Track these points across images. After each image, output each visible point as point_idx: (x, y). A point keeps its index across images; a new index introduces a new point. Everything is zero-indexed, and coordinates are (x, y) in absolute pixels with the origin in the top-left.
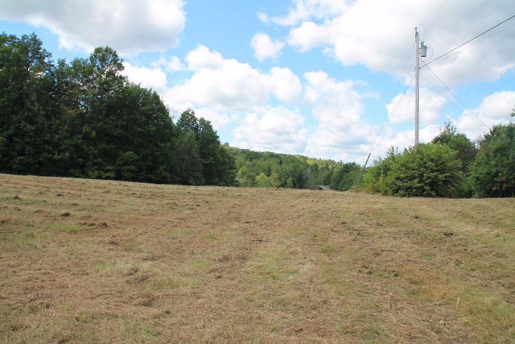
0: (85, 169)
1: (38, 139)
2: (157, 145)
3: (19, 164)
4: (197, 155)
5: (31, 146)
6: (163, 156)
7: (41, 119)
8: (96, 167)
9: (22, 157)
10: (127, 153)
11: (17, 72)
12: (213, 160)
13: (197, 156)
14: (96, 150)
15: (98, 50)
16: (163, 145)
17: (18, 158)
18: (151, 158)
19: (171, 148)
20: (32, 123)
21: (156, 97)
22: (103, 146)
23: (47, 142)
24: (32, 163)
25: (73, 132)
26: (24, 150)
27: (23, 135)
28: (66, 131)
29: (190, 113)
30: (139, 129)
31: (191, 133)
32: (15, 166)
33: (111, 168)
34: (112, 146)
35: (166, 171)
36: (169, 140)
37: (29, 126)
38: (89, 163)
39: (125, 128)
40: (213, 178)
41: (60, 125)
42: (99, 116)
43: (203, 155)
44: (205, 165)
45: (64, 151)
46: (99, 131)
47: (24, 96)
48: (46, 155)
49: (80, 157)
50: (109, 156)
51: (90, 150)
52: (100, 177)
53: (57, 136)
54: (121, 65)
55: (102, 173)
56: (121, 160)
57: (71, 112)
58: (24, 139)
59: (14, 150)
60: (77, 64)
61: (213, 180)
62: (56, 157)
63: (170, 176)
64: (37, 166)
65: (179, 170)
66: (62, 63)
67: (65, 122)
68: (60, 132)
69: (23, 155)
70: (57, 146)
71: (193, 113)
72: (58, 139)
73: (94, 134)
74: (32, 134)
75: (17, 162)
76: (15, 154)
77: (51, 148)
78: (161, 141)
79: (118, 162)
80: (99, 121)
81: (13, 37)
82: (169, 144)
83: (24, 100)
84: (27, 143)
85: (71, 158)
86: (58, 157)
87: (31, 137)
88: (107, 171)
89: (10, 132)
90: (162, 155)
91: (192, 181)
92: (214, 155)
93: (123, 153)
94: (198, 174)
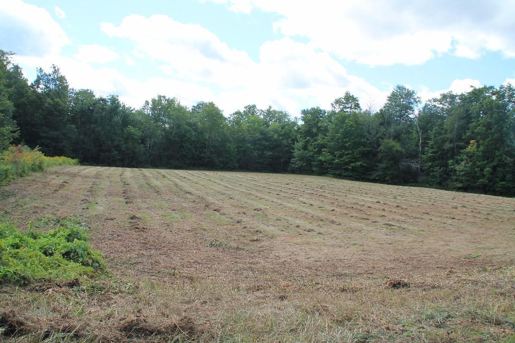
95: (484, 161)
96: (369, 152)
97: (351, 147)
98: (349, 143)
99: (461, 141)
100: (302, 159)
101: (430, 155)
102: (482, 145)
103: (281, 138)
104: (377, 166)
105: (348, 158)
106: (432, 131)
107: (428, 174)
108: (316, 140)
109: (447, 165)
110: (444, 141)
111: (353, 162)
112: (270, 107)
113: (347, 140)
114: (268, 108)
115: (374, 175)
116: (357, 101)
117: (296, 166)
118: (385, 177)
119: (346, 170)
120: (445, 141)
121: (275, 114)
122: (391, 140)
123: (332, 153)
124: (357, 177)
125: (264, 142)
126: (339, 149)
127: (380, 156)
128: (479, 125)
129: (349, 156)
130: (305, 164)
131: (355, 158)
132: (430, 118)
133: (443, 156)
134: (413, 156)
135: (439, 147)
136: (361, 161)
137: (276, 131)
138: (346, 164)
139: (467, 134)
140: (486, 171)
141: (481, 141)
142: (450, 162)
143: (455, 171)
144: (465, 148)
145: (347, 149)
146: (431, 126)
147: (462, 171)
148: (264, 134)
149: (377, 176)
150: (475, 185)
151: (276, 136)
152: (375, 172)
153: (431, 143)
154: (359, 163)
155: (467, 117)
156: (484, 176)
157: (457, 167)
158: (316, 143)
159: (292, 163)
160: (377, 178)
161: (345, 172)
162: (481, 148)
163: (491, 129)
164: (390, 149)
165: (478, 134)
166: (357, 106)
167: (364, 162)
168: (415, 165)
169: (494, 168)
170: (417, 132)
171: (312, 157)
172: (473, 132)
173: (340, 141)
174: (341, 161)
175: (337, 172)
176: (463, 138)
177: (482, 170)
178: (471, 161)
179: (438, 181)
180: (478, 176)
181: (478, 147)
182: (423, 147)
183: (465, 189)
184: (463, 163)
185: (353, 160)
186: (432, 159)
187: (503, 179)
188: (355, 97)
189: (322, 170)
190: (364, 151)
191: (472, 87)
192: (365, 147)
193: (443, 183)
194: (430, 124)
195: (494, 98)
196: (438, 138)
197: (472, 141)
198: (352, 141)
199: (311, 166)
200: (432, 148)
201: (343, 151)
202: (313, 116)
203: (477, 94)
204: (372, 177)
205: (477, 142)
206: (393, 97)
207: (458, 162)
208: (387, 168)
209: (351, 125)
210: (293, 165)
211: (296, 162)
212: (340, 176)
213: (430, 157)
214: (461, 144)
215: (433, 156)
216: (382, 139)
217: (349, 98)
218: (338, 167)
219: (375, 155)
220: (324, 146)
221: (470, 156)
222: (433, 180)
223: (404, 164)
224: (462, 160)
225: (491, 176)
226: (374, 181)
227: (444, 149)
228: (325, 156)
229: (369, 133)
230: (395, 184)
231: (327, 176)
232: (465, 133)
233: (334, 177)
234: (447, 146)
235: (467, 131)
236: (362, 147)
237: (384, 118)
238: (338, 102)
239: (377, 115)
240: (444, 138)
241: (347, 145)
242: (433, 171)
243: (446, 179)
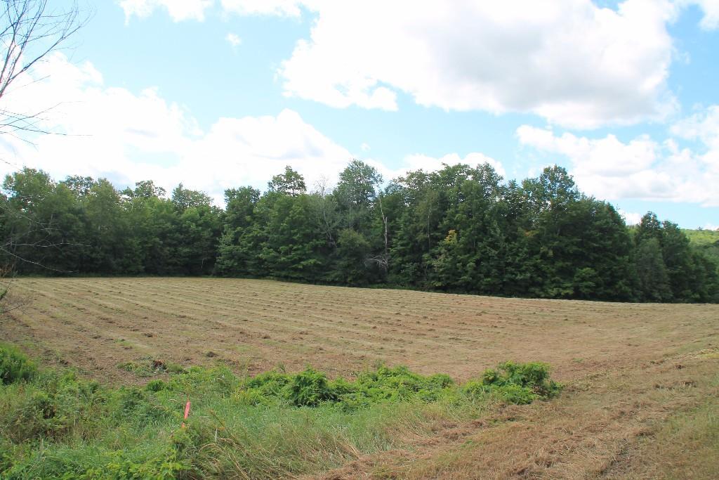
0: (544, 287)
1: (502, 262)
2: (614, 259)
3: (486, 285)
5: (495, 268)
6: (622, 270)
7: (502, 244)
8: (554, 285)
9: (489, 279)
10: (584, 270)
12: (681, 269)
13: (662, 266)
14: (553, 268)
15: (547, 170)
16: (621, 258)
17: (485, 280)
18: (609, 273)
19: (630, 261)
20: (495, 247)
21: (611, 209)
22: (559, 264)
23: (508, 264)
24: (497, 283)
25: (532, 253)
26: (489, 272)
27: (489, 259)
28: (526, 253)
29: (652, 216)
30: (595, 245)
31: (654, 241)
32: (482, 287)
33: (569, 285)
34: (569, 264)
35: (626, 285)
36: (626, 252)
37: (493, 251)
38: (548, 281)
39: (580, 245)
40: (684, 289)
41: (519, 248)
42: (554, 234)
43: (669, 264)
44: (672, 276)
45: (524, 272)
46: (555, 249)
47: (486, 224)
48: (508, 276)
49: (539, 276)
50: (567, 273)
51: (548, 268)
52: (557, 296)
53: (518, 258)
54: (570, 181)
55: (561, 290)
56: (578, 277)
57: (529, 234)
58: (489, 262)
59: (481, 273)
60: (527, 184)
61: (683, 292)
62: (519, 277)
63: (630, 290)
64: (501, 286)
65: (640, 284)
66: (513, 185)
67: (524, 244)
68: (520, 255)
69: (489, 277)
70: (518, 267)
71: (655, 216)
72: (519, 261)
73: (551, 253)
74: (496, 258)
75: (484, 283)
76: (482, 276)
77: (513, 269)
78: (618, 254)
79: (576, 279)
80: (555, 239)
81: (466, 166)
82: (627, 257)
83: (488, 228)
84: (492, 266)
85: (531, 277)
86: (522, 277)
87: (495, 260)
88: (565, 288)
89: (477, 257)
90: (620, 268)
92: (684, 264)
93: (580, 270)
94: (664, 286)
95: (465, 254)
96: (324, 246)
97: (301, 240)
98: (298, 235)
99: (436, 229)
100: (231, 256)
101: (399, 248)
102: (463, 236)
103: (200, 228)
104: (334, 264)
105: (298, 254)
106: (400, 218)
107: (398, 272)
108: (249, 232)
109: (420, 260)
110: (416, 231)
111: (303, 260)
112: (181, 186)
113: (295, 231)
114: (178, 187)
115: (332, 275)
116: (302, 179)
117: (224, 267)
118: (347, 277)
119: (296, 270)
120: (417, 231)
121: (188, 195)
122: (352, 230)
123: (276, 250)
124: (309, 279)
125: (177, 235)
126: (283, 243)
127: (338, 251)
128: (457, 212)
129: (299, 252)
130: (236, 264)
131: (305, 254)
132: (393, 202)
133: (415, 250)
134: (377, 250)
135: (411, 239)
136: (314, 258)
137: (193, 220)
138: (294, 262)
139: (445, 222)
140: (470, 266)
141: (462, 231)
142: (426, 256)
143: (433, 266)
144: (443, 239)
145: (294, 242)
146: (398, 212)
147: (441, 267)
148: (177, 224)
149: (336, 277)
150: (456, 283)
151: (193, 226)
152: (333, 271)
153: (400, 233)
154: (312, 261)
155: (443, 202)
156: (467, 272)
157: (435, 263)
158: (251, 235)
159: (219, 263)
160: (337, 279)
161: (292, 273)
162: (462, 239)
163: (472, 217)
164: (352, 241)
165: (456, 222)
166: (302, 186)
167: (318, 260)
168: (383, 262)
169: (478, 262)
170: (382, 219)
171: (247, 254)
172: (451, 220)
173: (285, 233)
174: (288, 258)
175: (283, 273)
176: (439, 227)
177: (464, 265)
178: (450, 255)
179: (411, 280)
180: (460, 273)
181: (458, 238)
182: (389, 239)
183: (445, 289)
184: (442, 257)
185: (304, 257)
186: (402, 254)
187: (487, 275)
188: (299, 173)
189: (262, 271)
190: (317, 245)
191: (444, 164)
192: (318, 240)
193: (417, 281)
194: (397, 210)
195: (470, 178)
196: (409, 228)
197: (450, 232)
198: (301, 232)
199: (244, 265)
200: (401, 239)
201: (291, 245)
202: (242, 200)
203: (450, 174)
204: (329, 279)
205: (457, 232)
206: (348, 175)
207: (434, 256)
208: (349, 266)
209: (301, 212)
210: (219, 266)
211: (223, 262)
212: (287, 279)
213: (399, 251)
214: (437, 234)
215: (404, 249)
216: (341, 229)
217: (291, 175)
218: (283, 267)
219: (331, 249)
220: (266, 239)
221: (449, 249)
222: (404, 279)
223: (369, 261)
224: (440, 254)
225: (475, 272)
226: (333, 283)
227: (416, 241)
228: (265, 253)
229: (323, 221)
230: (359, 286)
231: (270, 279)
232: (442, 221)
233: (278, 280)
234: (421, 237)
235: (444, 219)
236: (314, 240)
237: (340, 201)
238: (277, 180)
239: (330, 198)
240: (416, 227)
241: (295, 238)
242: (404, 268)
243: (420, 277)
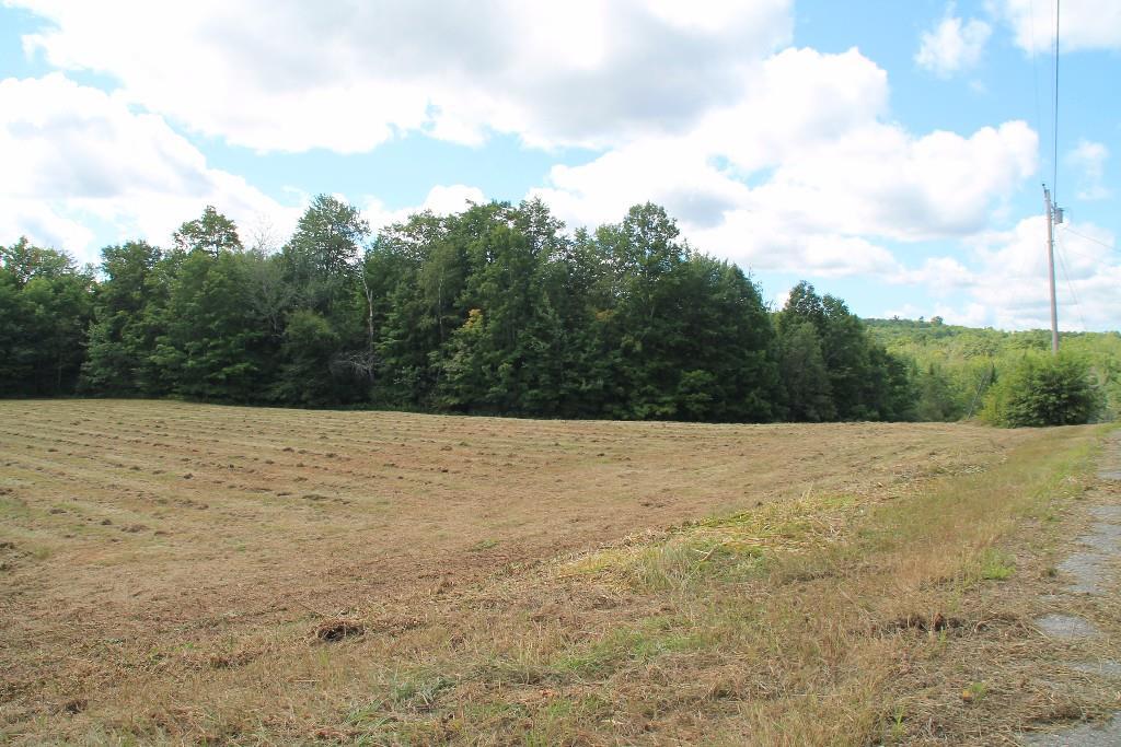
0: (629, 403)
1: (556, 362)
2: (743, 356)
3: (531, 400)
4: (819, 365)
5: (546, 373)
6: (755, 373)
7: (558, 332)
8: (644, 399)
9: (535, 391)
10: (694, 374)
11: (519, 264)
12: (851, 372)
13: (821, 366)
14: (643, 371)
15: (634, 211)
16: (753, 354)
17: (530, 392)
18: (734, 378)
19: (769, 359)
20: (546, 337)
21: (738, 274)
22: (652, 365)
23: (569, 366)
24: (549, 398)
25: (608, 346)
26: (536, 379)
27: (535, 357)
28: (596, 345)
29: (806, 288)
30: (711, 332)
31: (808, 327)
32: (526, 405)
33: (669, 399)
34: (669, 364)
35: (762, 398)
36: (763, 345)
37: (542, 344)
38: (634, 393)
39: (688, 331)
40: (856, 404)
41: (587, 337)
42: (646, 316)
43: (832, 364)
44: (834, 382)
45: (595, 377)
46: (646, 341)
47: (531, 299)
48: (571, 385)
49: (619, 385)
50: (665, 379)
51: (635, 372)
52: (650, 417)
53: (583, 356)
54: (673, 227)
55: (655, 407)
56: (685, 385)
57: (603, 316)
58: (535, 363)
59: (522, 381)
60: (604, 233)
61: (853, 408)
62: (583, 387)
63: (769, 405)
64: (557, 402)
65: (786, 395)
66: (582, 235)
67: (594, 332)
68: (588, 349)
69: (536, 387)
70: (584, 370)
71: (811, 288)
72: (586, 360)
73: (638, 347)
74: (546, 355)
75: (528, 398)
76: (525, 386)
77: (576, 374)
78: (750, 348)
79: (681, 389)
80: (646, 324)
81: (506, 205)
82: (764, 352)
83: (533, 305)
84: (541, 369)
85: (606, 387)
86: (590, 387)
87: (545, 359)
88: (662, 404)
89: (517, 355)
90: (752, 371)
91: (812, 413)
92: (853, 363)
93: (687, 374)
94: (823, 399)
95: (497, 350)
96: (263, 341)
97: (223, 331)
98: (217, 323)
99: (452, 309)
100: (108, 361)
101: (392, 341)
102: (493, 319)
103: (54, 314)
104: (281, 371)
105: (217, 355)
106: (393, 291)
107: (390, 383)
108: (140, 318)
109: (426, 362)
110: (418, 313)
111: (228, 364)
112: (24, 241)
113: (213, 315)
114: (18, 242)
115: (277, 391)
116: (232, 228)
117: (95, 380)
118: (301, 394)
119: (214, 382)
120: (421, 313)
121: (37, 256)
122: (309, 312)
123: (180, 347)
124: (239, 397)
125: (11, 325)
126: (195, 336)
127: (286, 348)
128: (484, 280)
129: (219, 351)
130: (115, 374)
131: (231, 355)
132: (388, 266)
133: (421, 343)
134: (357, 345)
135: (410, 325)
136: (246, 362)
137: (40, 299)
138: (213, 369)
139: (463, 298)
140: (503, 370)
141: (490, 311)
142: (433, 354)
143: (444, 372)
144: (461, 325)
145: (213, 335)
146: (390, 282)
147: (457, 372)
148: (12, 306)
149: (282, 394)
150: (482, 399)
151: (40, 310)
152: (277, 383)
153: (393, 316)
154: (241, 366)
155: (462, 265)
156: (499, 380)
157: (447, 365)
158: (141, 323)
159: (85, 373)
160: (284, 396)
161: (210, 388)
162: (492, 325)
163: (507, 287)
164: (309, 332)
165: (484, 296)
166: (233, 239)
167: (252, 364)
168: (362, 366)
169: (517, 363)
170: (364, 294)
171: (133, 355)
172: (474, 293)
173: (196, 318)
174: (202, 363)
175: (195, 388)
176: (454, 305)
177: (494, 369)
178: (472, 351)
179: (411, 395)
180: (487, 381)
181: (485, 323)
182: (377, 327)
183: (464, 409)
184: (457, 357)
185: (229, 360)
186: (397, 351)
187: (534, 384)
188: (227, 218)
189: (159, 386)
190: (251, 340)
191: (469, 202)
192: (253, 330)
193: (420, 399)
194: (389, 279)
195: (511, 225)
196: (407, 307)
197: (472, 312)
198: (223, 317)
199: (131, 377)
200: (396, 327)
201: (205, 340)
202: (131, 262)
203: (478, 218)
204: (272, 395)
205: (483, 312)
206: (312, 221)
207: (447, 356)
208: (303, 374)
209: (221, 282)
210: (88, 378)
211: (93, 370)
212: (199, 397)
213: (392, 346)
214: (451, 317)
215: (398, 344)
216: (290, 310)
217: (214, 222)
218: (194, 376)
219: (276, 346)
220: (159, 330)
221: (471, 342)
222: (401, 393)
223: (338, 363)
224: (456, 350)
225: (512, 380)
226: (277, 403)
227: (419, 330)
228: (165, 353)
229: (262, 299)
230: (323, 407)
231: (170, 399)
232: (459, 295)
233: (187, 400)
234: (426, 322)
235: (463, 291)
236: (246, 330)
237: (293, 266)
238: (188, 229)
239: (276, 259)
240: (418, 306)
241: (211, 326)
242: (400, 376)
243: (426, 391)
